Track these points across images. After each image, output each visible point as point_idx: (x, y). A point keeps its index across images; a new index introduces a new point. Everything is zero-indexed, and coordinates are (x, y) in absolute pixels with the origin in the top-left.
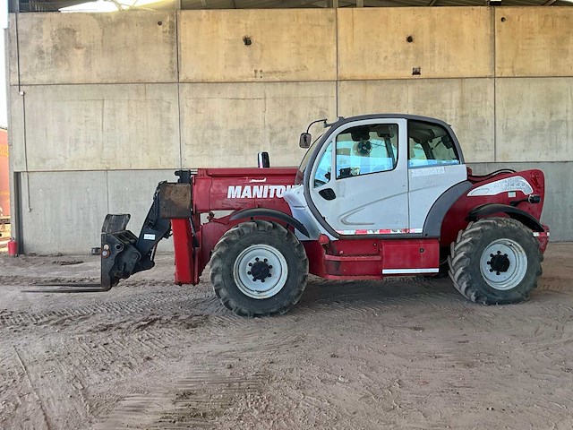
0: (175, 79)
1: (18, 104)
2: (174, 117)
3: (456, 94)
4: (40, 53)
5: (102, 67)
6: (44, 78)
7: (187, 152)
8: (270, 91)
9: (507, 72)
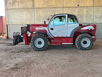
0: (33, 8)
1: (7, 12)
2: (33, 15)
3: (86, 10)
4: (10, 3)
5: (21, 6)
6: (11, 8)
7: (36, 21)
8: (50, 9)
9: (96, 5)
